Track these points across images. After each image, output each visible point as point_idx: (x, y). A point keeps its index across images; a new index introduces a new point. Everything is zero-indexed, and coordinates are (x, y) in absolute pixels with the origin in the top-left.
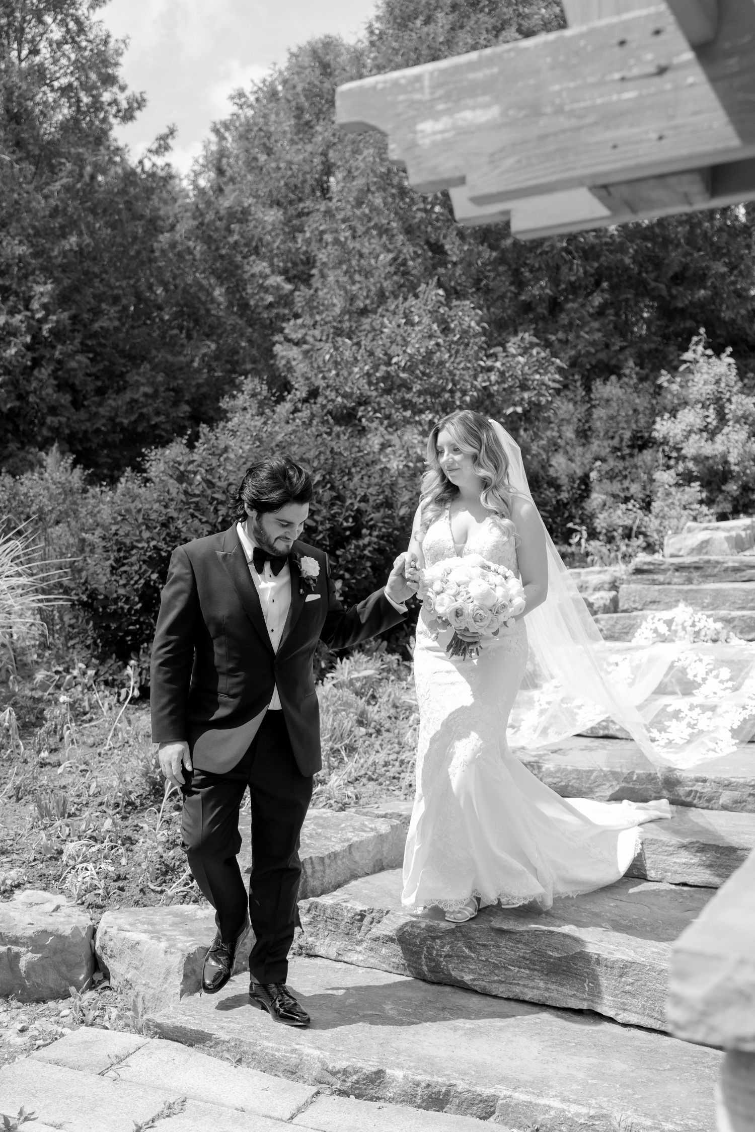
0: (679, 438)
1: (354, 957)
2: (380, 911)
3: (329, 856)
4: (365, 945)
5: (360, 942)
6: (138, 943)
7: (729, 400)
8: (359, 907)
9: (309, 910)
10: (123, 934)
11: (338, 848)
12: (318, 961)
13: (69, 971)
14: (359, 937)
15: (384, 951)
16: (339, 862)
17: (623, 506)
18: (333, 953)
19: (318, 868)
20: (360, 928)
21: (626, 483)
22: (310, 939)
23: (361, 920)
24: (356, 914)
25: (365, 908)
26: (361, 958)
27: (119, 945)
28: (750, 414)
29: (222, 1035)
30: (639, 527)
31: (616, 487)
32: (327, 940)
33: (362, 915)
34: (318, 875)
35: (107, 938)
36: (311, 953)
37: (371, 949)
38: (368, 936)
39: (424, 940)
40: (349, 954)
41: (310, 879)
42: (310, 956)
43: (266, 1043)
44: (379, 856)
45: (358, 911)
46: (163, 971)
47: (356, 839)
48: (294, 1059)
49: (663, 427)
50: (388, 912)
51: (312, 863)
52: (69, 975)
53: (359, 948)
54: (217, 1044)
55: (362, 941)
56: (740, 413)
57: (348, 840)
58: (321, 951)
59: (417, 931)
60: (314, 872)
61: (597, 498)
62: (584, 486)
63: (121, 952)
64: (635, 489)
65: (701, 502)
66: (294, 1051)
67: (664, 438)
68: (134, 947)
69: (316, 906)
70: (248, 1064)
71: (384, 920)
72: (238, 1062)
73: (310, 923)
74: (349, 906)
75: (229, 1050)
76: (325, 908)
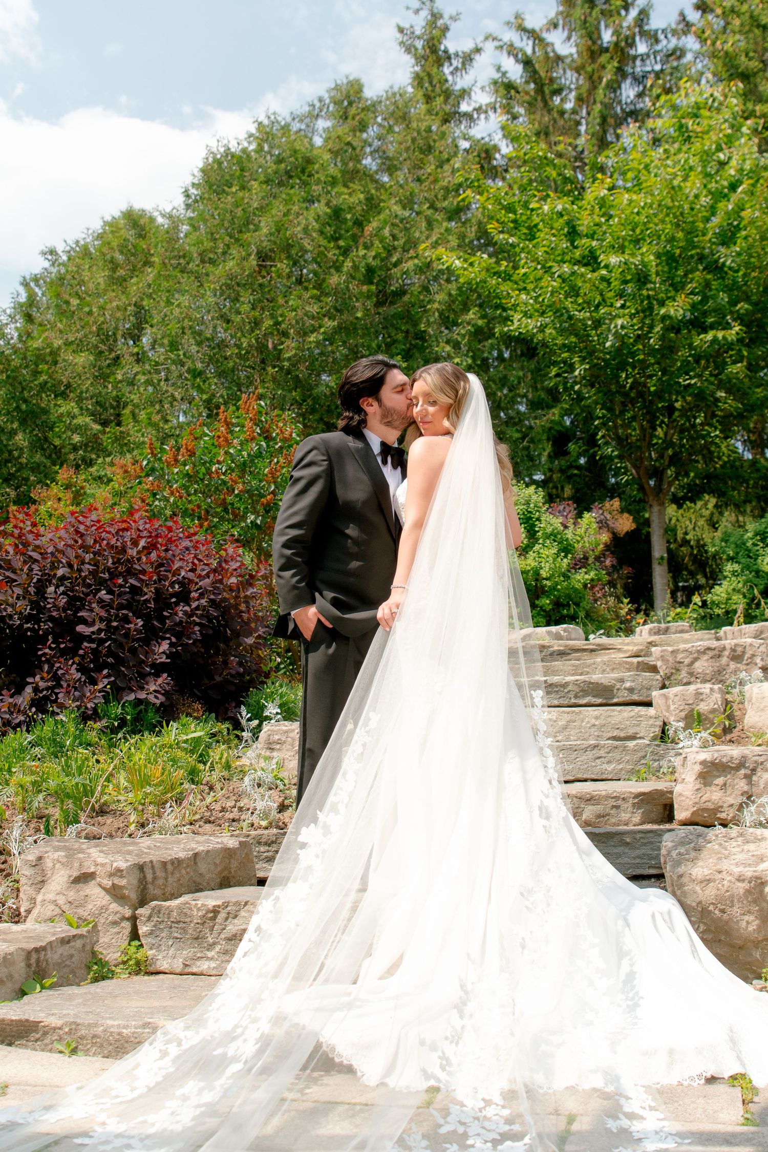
1: (204, 966)
2: (237, 903)
3: (172, 862)
4: (218, 948)
5: (211, 946)
7: (538, 519)
8: (213, 903)
9: (149, 918)
11: (182, 855)
12: (159, 978)
14: (210, 940)
16: (183, 871)
18: (178, 965)
19: (160, 874)
20: (212, 929)
22: (150, 953)
23: (214, 918)
24: (208, 911)
25: (219, 903)
26: (212, 965)
28: (559, 533)
29: (53, 1021)
32: (172, 950)
33: (215, 911)
34: (160, 882)
36: (151, 969)
37: (226, 953)
38: (223, 936)
40: (198, 963)
41: (150, 886)
42: (149, 973)
43: (115, 1024)
44: (225, 873)
45: (210, 907)
47: (200, 848)
50: (246, 903)
51: (153, 867)
53: (210, 954)
55: (214, 944)
56: (549, 530)
57: (193, 850)
58: (164, 965)
60: (155, 878)
69: (158, 911)
70: (87, 1052)
71: (243, 913)
72: (74, 1051)
73: (151, 933)
74: (200, 903)
75: (60, 1039)
76: (170, 911)
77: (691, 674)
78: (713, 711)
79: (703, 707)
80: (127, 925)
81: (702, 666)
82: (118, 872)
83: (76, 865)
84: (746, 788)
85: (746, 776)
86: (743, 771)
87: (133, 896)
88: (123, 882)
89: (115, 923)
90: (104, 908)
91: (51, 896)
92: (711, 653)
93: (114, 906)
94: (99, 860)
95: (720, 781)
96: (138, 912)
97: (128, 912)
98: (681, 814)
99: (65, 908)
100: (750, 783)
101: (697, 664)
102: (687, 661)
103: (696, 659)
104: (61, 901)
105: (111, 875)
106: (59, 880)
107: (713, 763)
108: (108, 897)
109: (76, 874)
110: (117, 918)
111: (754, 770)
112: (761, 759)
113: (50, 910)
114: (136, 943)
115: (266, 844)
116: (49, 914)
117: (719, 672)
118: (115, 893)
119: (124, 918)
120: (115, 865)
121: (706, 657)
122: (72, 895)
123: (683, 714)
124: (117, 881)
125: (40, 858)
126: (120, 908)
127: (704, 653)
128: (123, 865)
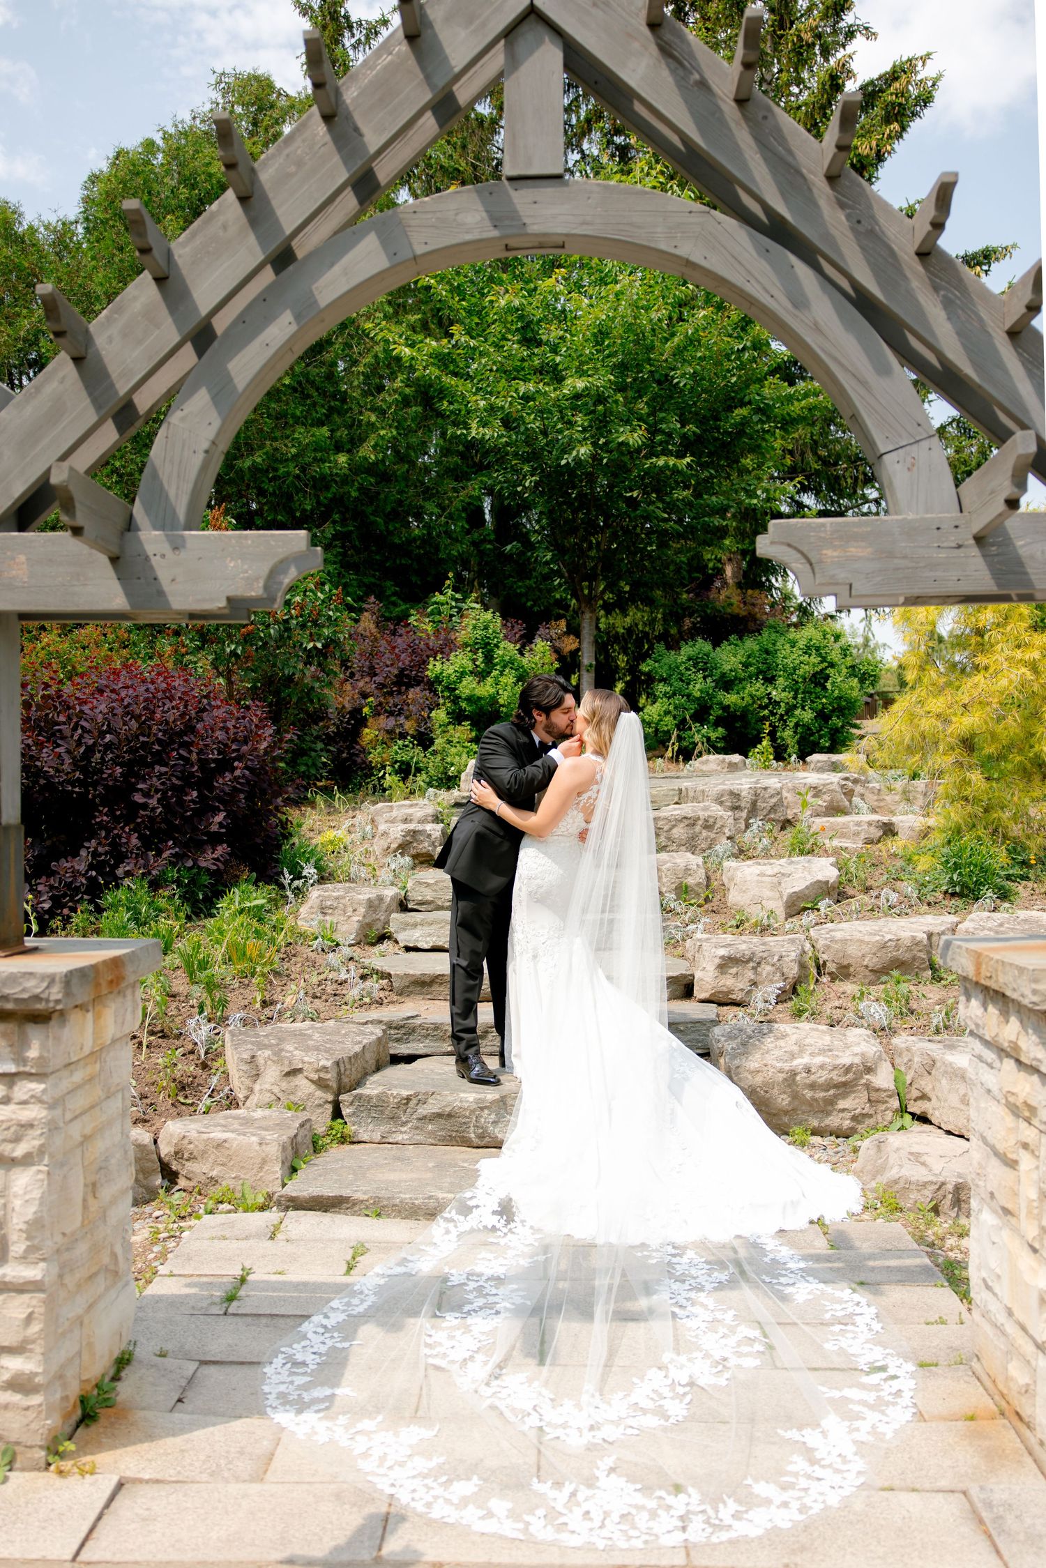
0: (453, 678)
1: (399, 1137)
2: (424, 1095)
3: (353, 1056)
4: (410, 1125)
5: (404, 1124)
6: (225, 1141)
8: (405, 1093)
9: (351, 1104)
10: (205, 1136)
11: (357, 1050)
12: (362, 1145)
13: (146, 1178)
14: (404, 1119)
15: (430, 1127)
16: (360, 1062)
17: (400, 743)
18: (377, 1137)
19: (348, 1066)
20: (405, 1111)
21: (402, 720)
22: (353, 1128)
23: (407, 1104)
24: (402, 1099)
25: (411, 1092)
26: (406, 1137)
27: (201, 1147)
29: (359, 1196)
30: (417, 763)
31: (391, 723)
32: (371, 1127)
33: (408, 1099)
34: (348, 1072)
35: (186, 1142)
36: (355, 1140)
37: (417, 1128)
38: (414, 1117)
39: (473, 1111)
40: (394, 1136)
41: (343, 1077)
42: (353, 1143)
43: (403, 1196)
44: (378, 1057)
45: (404, 1096)
46: (259, 1160)
47: (365, 1041)
48: (432, 1203)
49: (435, 668)
51: (345, 1062)
52: (145, 1182)
53: (403, 1129)
54: (354, 1204)
55: (407, 1122)
57: (360, 1042)
58: (365, 1137)
59: (466, 1105)
60: (345, 1073)
61: (368, 734)
62: (358, 720)
63: (204, 1152)
64: (410, 726)
65: (471, 741)
66: (430, 1197)
67: (437, 677)
68: (220, 1145)
69: (359, 1097)
70: (388, 1216)
71: (430, 1101)
72: (379, 1215)
73: (354, 1114)
74: (395, 1093)
75: (367, 1208)
76: (369, 1098)
77: (669, 839)
78: (699, 884)
79: (691, 881)
80: (329, 1108)
81: (679, 832)
82: (325, 1069)
83: (286, 1062)
84: (753, 977)
85: (754, 968)
86: (751, 964)
87: (334, 1085)
88: (328, 1076)
89: (320, 1105)
90: (311, 1095)
91: (267, 1086)
92: (687, 822)
93: (319, 1093)
94: (306, 1059)
95: (733, 971)
96: (341, 1098)
97: (330, 1098)
98: (699, 993)
99: (280, 1095)
100: (756, 973)
101: (675, 831)
102: (666, 828)
103: (674, 826)
104: (276, 1090)
105: (318, 1071)
106: (271, 1075)
107: (729, 958)
108: (313, 1087)
109: (287, 1070)
110: (321, 1102)
111: (759, 963)
112: (765, 955)
113: (267, 1097)
114: (340, 1121)
115: (396, 1028)
116: (267, 1100)
117: (693, 838)
118: (321, 1084)
119: (327, 1102)
120: (321, 1063)
121: (682, 825)
122: (284, 1085)
123: (674, 886)
124: (322, 1075)
125: (253, 1057)
126: (323, 1095)
127: (681, 821)
128: (328, 1064)
